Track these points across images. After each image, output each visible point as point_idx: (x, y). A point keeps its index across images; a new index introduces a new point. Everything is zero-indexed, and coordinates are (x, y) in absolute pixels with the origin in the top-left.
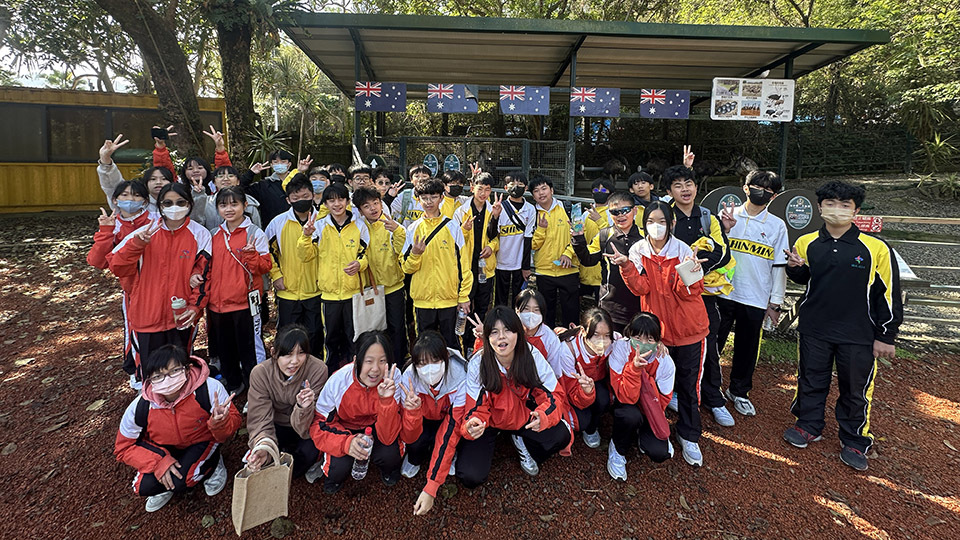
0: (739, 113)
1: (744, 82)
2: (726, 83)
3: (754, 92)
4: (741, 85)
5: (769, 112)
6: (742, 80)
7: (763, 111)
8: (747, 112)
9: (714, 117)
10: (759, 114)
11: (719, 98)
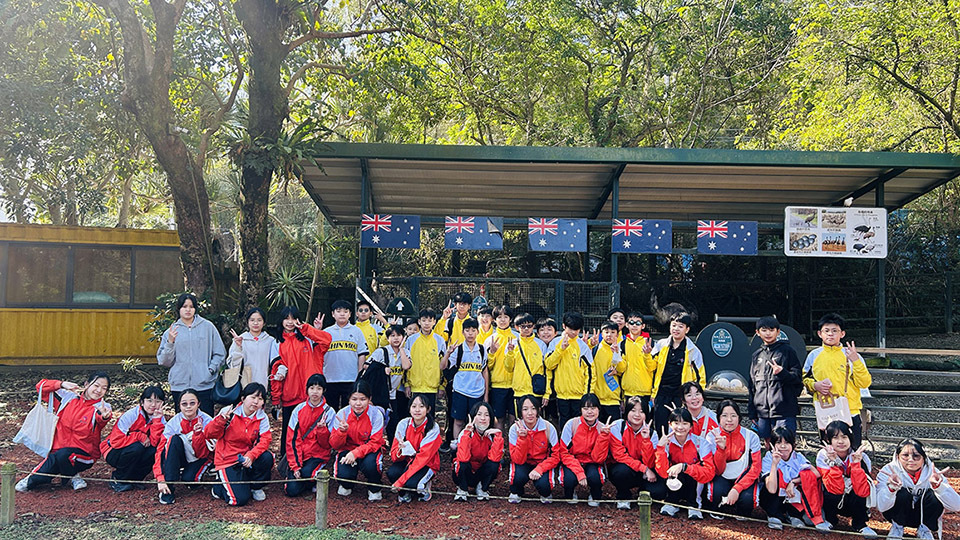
0: (820, 247)
1: (824, 212)
2: (801, 212)
3: (837, 222)
4: (820, 215)
5: (858, 247)
6: (820, 209)
7: (850, 245)
8: (830, 246)
9: (788, 253)
10: (844, 249)
11: (794, 230)
